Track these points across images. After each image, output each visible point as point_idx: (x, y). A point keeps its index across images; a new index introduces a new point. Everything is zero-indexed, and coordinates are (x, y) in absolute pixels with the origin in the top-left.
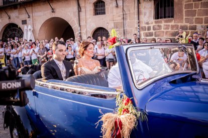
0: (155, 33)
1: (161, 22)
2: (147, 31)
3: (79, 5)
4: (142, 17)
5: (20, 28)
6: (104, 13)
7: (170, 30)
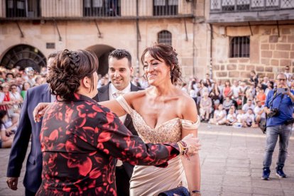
0: (230, 73)
1: (236, 61)
2: (220, 71)
3: (139, 33)
7: (245, 70)
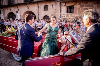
0: (67, 18)
1: (69, 14)
2: (64, 18)
3: (38, 6)
4: (62, 12)
5: (15, 14)
6: (48, 10)
7: (72, 17)
